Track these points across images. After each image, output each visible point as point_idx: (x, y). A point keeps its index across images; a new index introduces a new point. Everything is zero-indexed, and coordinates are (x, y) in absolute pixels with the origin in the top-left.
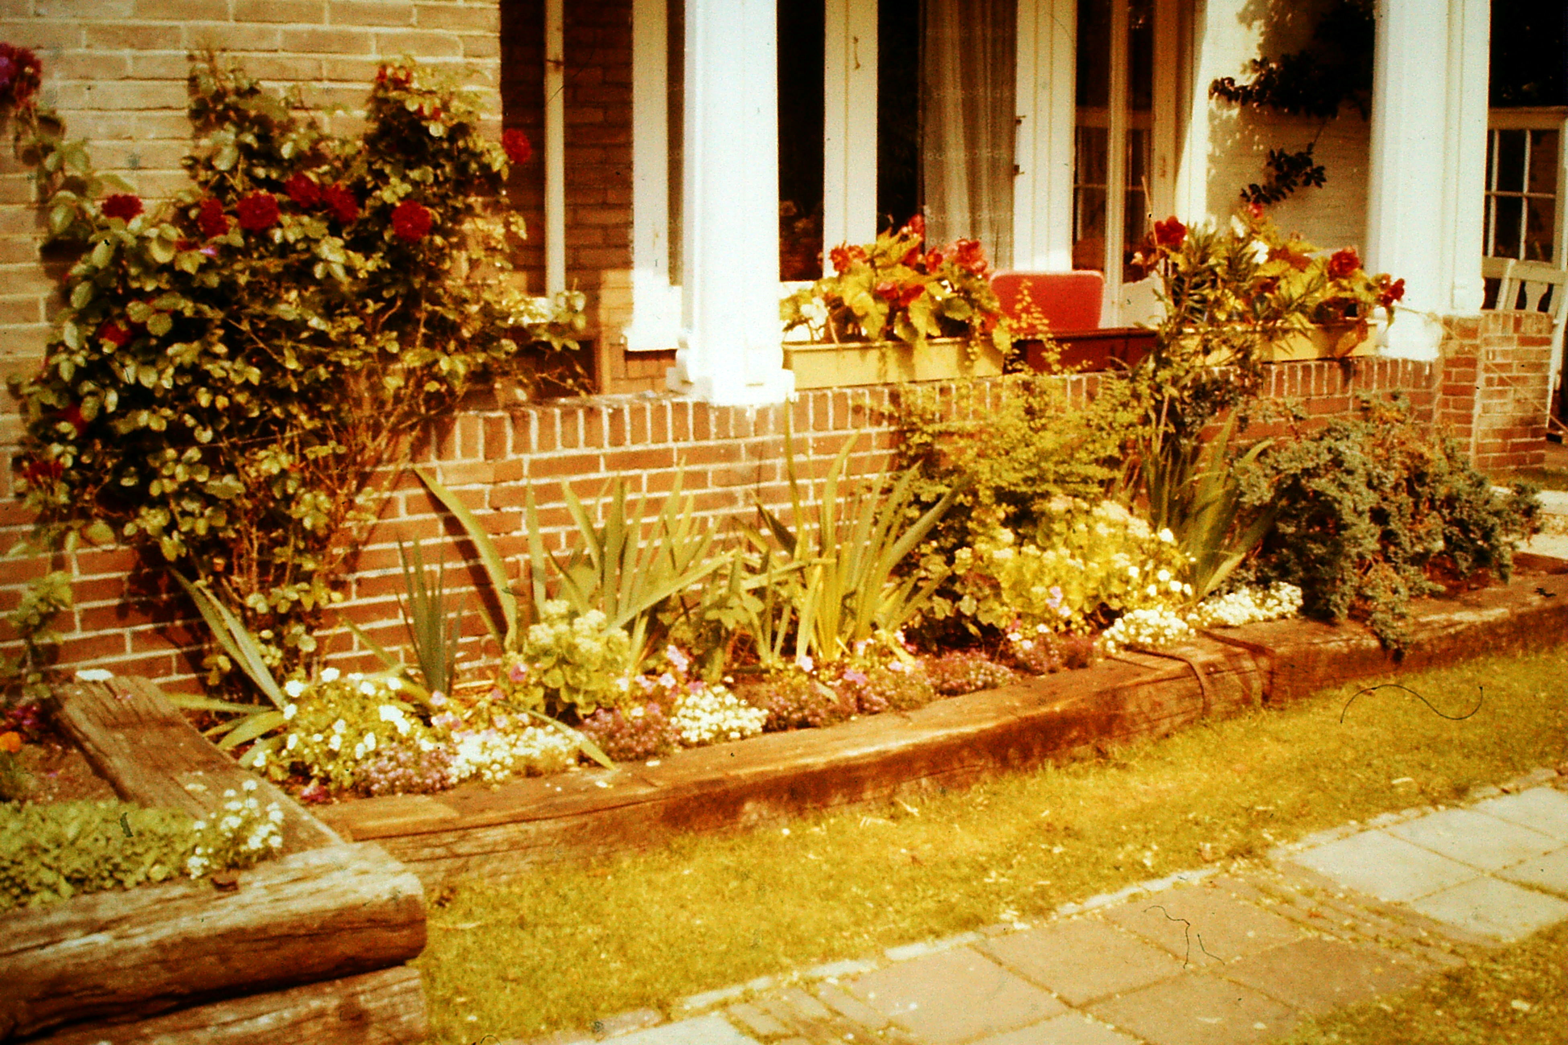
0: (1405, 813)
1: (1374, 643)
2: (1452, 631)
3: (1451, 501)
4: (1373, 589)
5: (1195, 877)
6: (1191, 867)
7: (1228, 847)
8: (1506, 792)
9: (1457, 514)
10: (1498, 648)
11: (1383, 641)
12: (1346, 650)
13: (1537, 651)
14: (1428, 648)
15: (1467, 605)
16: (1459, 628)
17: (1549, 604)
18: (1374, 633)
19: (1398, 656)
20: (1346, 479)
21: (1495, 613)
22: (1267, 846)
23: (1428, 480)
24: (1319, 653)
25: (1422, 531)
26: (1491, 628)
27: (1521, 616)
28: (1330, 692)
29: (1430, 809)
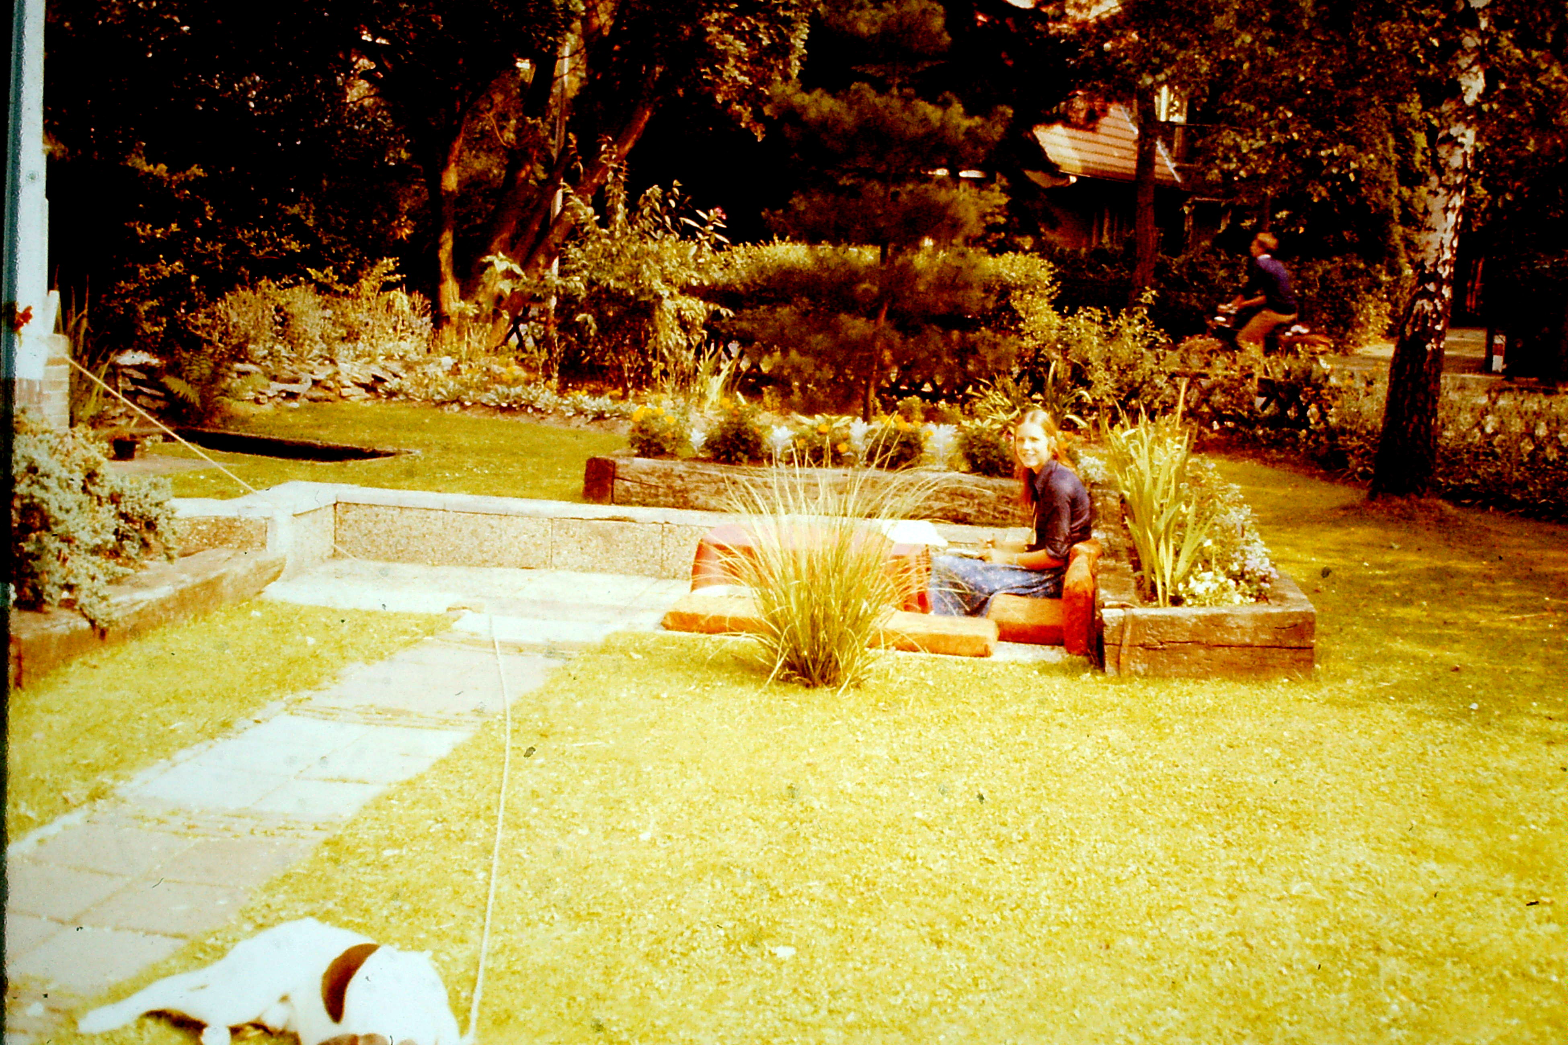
0: (196, 747)
1: (87, 625)
2: (137, 608)
3: (115, 499)
4: (76, 577)
5: (76, 818)
6: (67, 811)
7: (87, 793)
8: (257, 722)
9: (122, 509)
10: (168, 620)
11: (92, 622)
12: (68, 633)
13: (195, 620)
14: (122, 625)
15: (138, 586)
16: (142, 605)
17: (198, 580)
18: (85, 616)
19: (103, 633)
20: (45, 481)
21: (163, 591)
22: (112, 787)
23: (98, 480)
24: (50, 637)
25: (98, 527)
26: (162, 605)
27: (182, 592)
28: (62, 669)
29: (211, 742)
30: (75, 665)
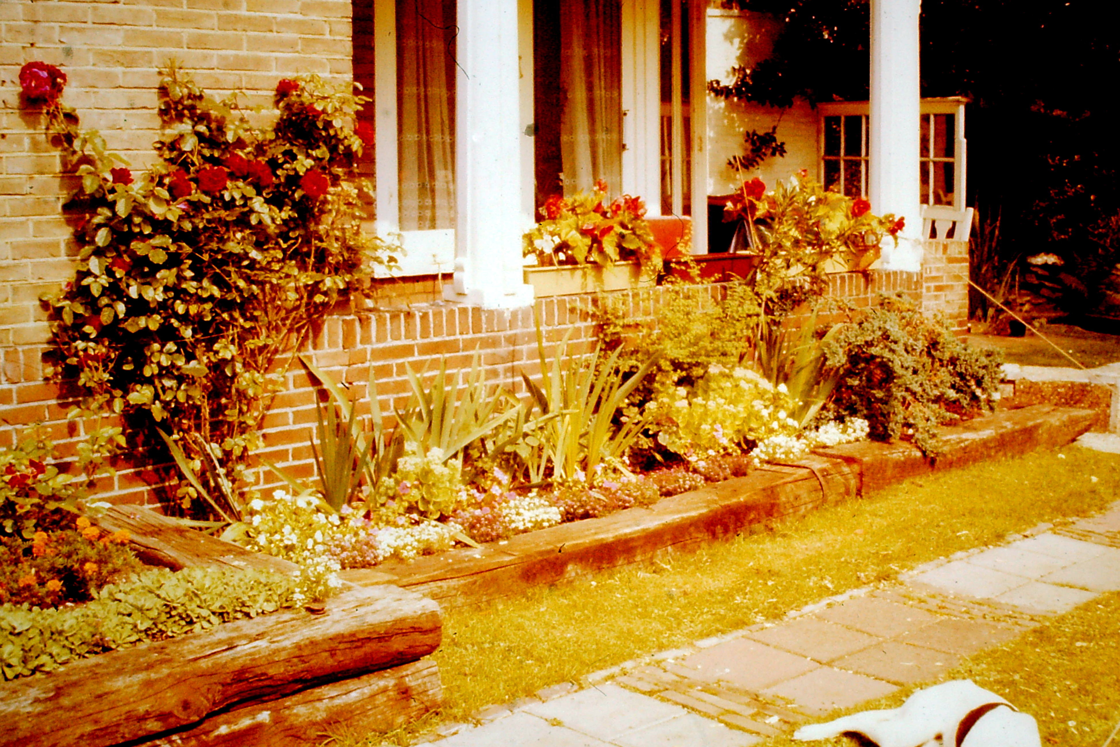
0: (971, 551)
1: (919, 454)
2: (962, 445)
3: (953, 361)
4: (914, 418)
5: (862, 592)
6: (856, 587)
7: (875, 574)
8: (1026, 537)
9: (958, 369)
10: (989, 456)
11: (924, 453)
12: (902, 459)
13: (1013, 457)
14: (949, 456)
15: (967, 429)
16: (967, 443)
17: (1017, 427)
18: (918, 448)
19: (932, 462)
20: (893, 346)
21: (987, 434)
22: (897, 573)
23: (939, 347)
24: (887, 460)
25: (938, 381)
26: (985, 443)
27: (1003, 435)
28: (895, 486)
29: (984, 548)
30: (906, 485)
